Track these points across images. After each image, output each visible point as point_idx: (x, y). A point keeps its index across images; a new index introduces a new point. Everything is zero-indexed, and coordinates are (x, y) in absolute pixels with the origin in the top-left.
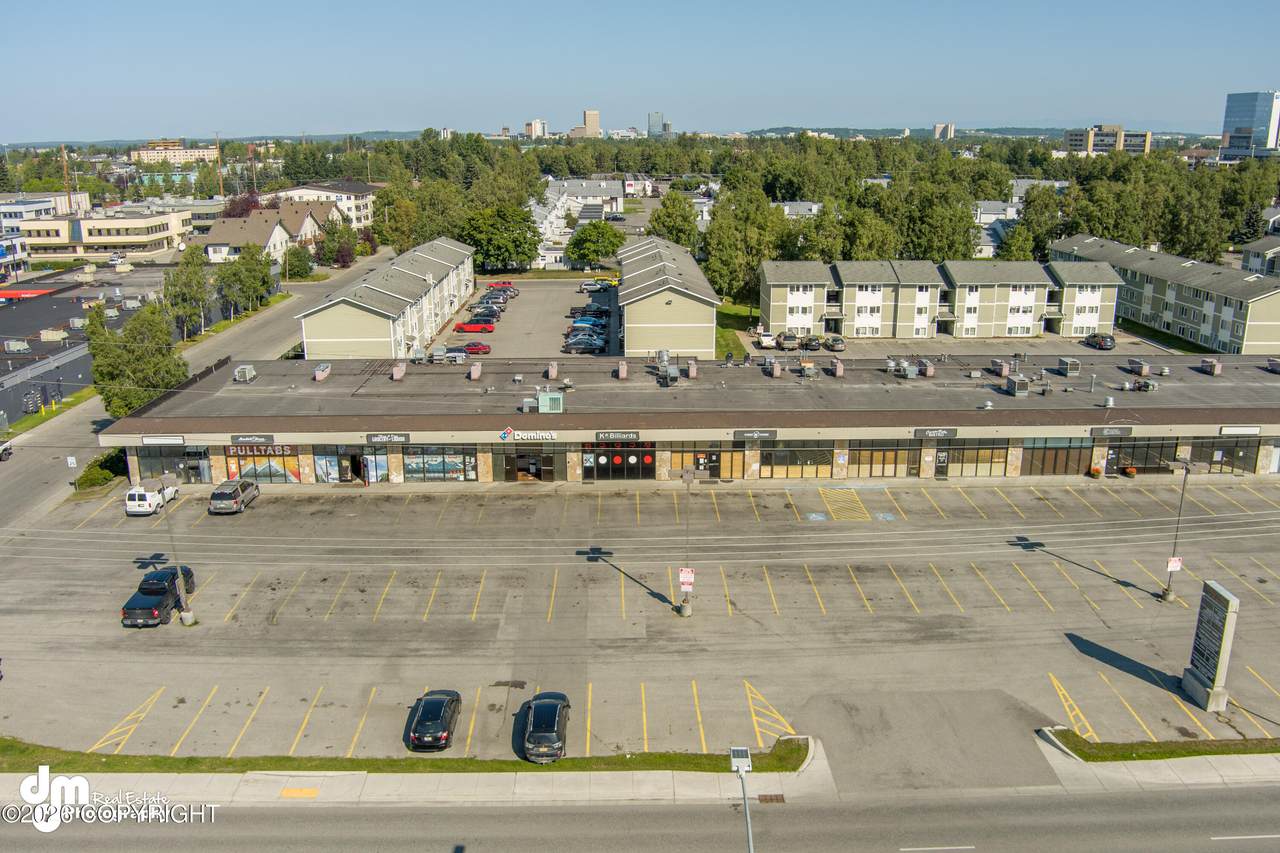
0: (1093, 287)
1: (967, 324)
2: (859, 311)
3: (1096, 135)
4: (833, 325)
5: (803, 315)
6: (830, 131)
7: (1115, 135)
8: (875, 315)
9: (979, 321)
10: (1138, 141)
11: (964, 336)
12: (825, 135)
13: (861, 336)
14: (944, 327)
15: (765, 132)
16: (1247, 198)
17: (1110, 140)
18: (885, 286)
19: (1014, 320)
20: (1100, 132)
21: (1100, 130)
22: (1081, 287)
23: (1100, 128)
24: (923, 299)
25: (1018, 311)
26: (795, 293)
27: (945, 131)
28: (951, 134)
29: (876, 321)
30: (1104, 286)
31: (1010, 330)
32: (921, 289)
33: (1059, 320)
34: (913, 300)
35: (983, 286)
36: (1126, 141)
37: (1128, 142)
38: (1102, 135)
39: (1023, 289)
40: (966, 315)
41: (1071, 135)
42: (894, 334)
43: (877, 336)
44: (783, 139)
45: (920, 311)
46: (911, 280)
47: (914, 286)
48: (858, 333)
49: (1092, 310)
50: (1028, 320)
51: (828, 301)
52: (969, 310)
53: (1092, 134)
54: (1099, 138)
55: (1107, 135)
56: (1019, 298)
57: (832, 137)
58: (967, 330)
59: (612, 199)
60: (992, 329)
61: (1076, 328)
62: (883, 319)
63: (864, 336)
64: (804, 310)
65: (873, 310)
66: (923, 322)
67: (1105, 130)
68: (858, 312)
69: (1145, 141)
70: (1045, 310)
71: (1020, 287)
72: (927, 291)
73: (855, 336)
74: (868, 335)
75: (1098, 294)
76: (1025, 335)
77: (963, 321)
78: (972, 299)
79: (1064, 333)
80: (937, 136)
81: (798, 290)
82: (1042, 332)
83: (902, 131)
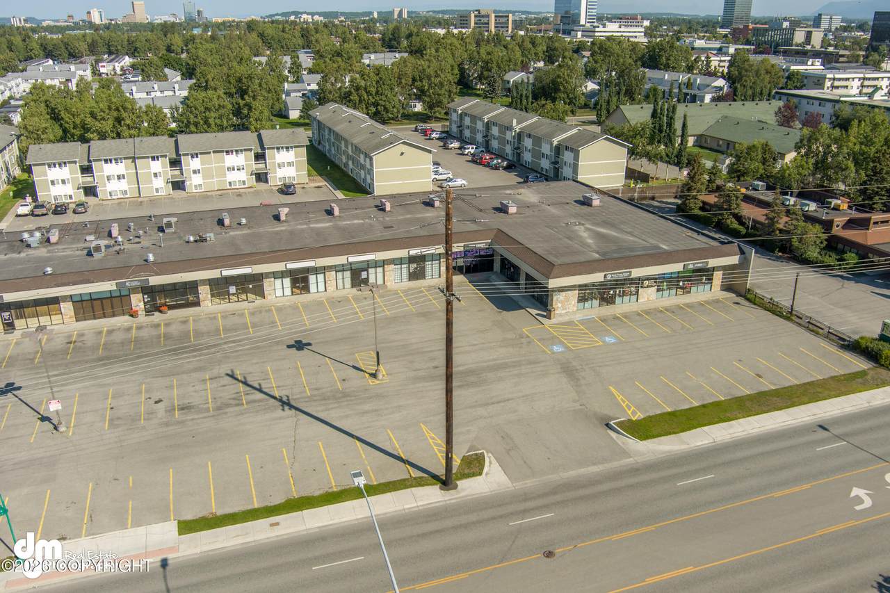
0: (287, 148)
1: (195, 182)
2: (109, 178)
3: (475, 16)
4: (90, 191)
5: (64, 186)
6: (320, 14)
7: (488, 16)
8: (122, 180)
9: (203, 179)
10: (503, 20)
11: (194, 191)
12: (316, 18)
13: (113, 197)
14: (178, 185)
15: (274, 16)
16: (494, 65)
17: (485, 20)
18: (125, 158)
19: (233, 177)
20: (479, 16)
21: (479, 13)
22: (278, 148)
23: (479, 11)
24: (156, 166)
25: (234, 169)
26: (53, 169)
27: (401, 13)
28: (405, 15)
29: (124, 185)
30: (296, 147)
31: (230, 183)
32: (153, 158)
33: (266, 174)
34: (149, 168)
35: (201, 153)
36: (496, 20)
37: (498, 21)
38: (479, 17)
39: (234, 153)
40: (193, 176)
41: (461, 17)
42: (140, 194)
43: (127, 196)
44: (287, 21)
45: (156, 175)
46: (145, 153)
47: (148, 157)
48: (111, 195)
49: (289, 164)
50: (242, 176)
51: (82, 174)
52: (194, 172)
53: (473, 15)
54: (478, 19)
55: (483, 17)
56: (231, 160)
57: (322, 18)
58: (196, 186)
59: (67, 80)
60: (215, 184)
61: (280, 178)
62: (129, 183)
63: (116, 197)
64: (63, 182)
65: (119, 178)
66: (159, 183)
67: (483, 13)
68: (108, 180)
69: (508, 20)
70: (254, 167)
71: (232, 151)
72: (158, 160)
73: (109, 198)
74: (119, 197)
75: (292, 152)
76: (243, 186)
77: (191, 180)
78: (195, 163)
79: (271, 182)
80: (396, 17)
81: (55, 166)
82: (255, 183)
83: (371, 13)
